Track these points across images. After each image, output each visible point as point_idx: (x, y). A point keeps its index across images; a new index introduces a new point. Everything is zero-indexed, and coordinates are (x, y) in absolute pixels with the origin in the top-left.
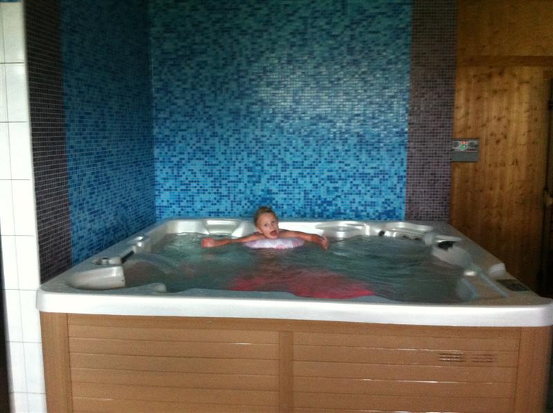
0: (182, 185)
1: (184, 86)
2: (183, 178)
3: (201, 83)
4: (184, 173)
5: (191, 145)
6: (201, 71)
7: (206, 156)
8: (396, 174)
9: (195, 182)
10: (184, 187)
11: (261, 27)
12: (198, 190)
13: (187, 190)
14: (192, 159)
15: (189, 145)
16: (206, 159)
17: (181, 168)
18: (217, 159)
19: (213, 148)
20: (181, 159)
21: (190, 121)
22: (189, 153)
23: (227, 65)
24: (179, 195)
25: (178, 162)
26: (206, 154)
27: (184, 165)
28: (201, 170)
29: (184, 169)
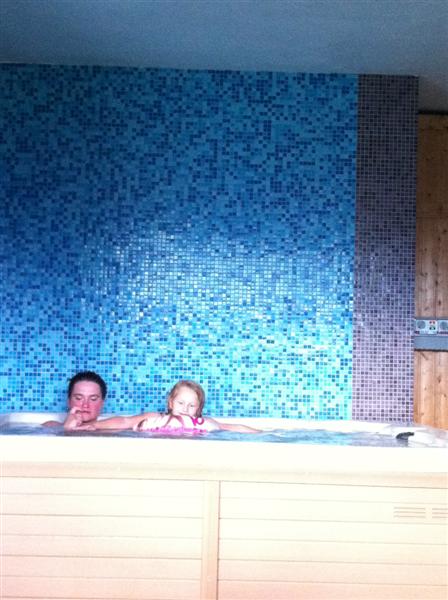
0: (27, 366)
1: (40, 225)
2: (30, 357)
3: (65, 222)
4: (32, 349)
5: (46, 308)
6: (66, 206)
7: (66, 325)
8: (338, 356)
9: (48, 362)
10: (30, 370)
11: (154, 150)
12: (52, 375)
13: (35, 375)
14: (45, 329)
15: (42, 308)
16: (66, 329)
17: (28, 341)
18: (83, 329)
19: (78, 314)
20: (28, 328)
21: (47, 275)
22: (41, 320)
23: (103, 199)
24: (22, 383)
25: (24, 332)
26: (66, 322)
27: (32, 337)
28: (57, 345)
29: (32, 344)
